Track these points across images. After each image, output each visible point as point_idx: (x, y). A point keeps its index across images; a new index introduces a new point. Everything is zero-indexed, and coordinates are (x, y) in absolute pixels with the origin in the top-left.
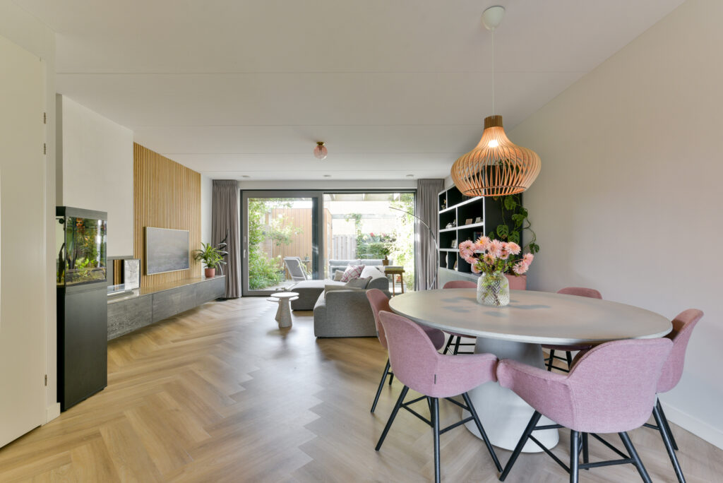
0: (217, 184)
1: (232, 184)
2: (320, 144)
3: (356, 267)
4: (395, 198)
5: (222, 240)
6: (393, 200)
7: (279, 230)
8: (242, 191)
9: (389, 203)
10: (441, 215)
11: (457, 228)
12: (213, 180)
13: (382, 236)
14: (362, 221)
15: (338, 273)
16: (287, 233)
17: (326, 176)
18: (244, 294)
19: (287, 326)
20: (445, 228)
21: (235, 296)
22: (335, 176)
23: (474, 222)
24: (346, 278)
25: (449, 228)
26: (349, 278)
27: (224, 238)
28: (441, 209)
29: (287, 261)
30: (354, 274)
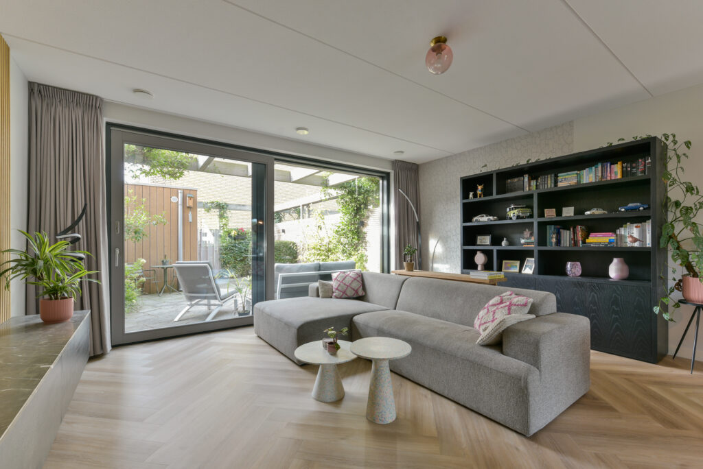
3: (350, 273)
5: (62, 228)
8: (109, 125)
10: (463, 204)
11: (536, 220)
18: (115, 344)
20: (471, 221)
23: (559, 213)
24: (344, 292)
25: (483, 219)
26: (350, 293)
27: (69, 224)
28: (465, 196)
29: (179, 268)
30: (356, 285)
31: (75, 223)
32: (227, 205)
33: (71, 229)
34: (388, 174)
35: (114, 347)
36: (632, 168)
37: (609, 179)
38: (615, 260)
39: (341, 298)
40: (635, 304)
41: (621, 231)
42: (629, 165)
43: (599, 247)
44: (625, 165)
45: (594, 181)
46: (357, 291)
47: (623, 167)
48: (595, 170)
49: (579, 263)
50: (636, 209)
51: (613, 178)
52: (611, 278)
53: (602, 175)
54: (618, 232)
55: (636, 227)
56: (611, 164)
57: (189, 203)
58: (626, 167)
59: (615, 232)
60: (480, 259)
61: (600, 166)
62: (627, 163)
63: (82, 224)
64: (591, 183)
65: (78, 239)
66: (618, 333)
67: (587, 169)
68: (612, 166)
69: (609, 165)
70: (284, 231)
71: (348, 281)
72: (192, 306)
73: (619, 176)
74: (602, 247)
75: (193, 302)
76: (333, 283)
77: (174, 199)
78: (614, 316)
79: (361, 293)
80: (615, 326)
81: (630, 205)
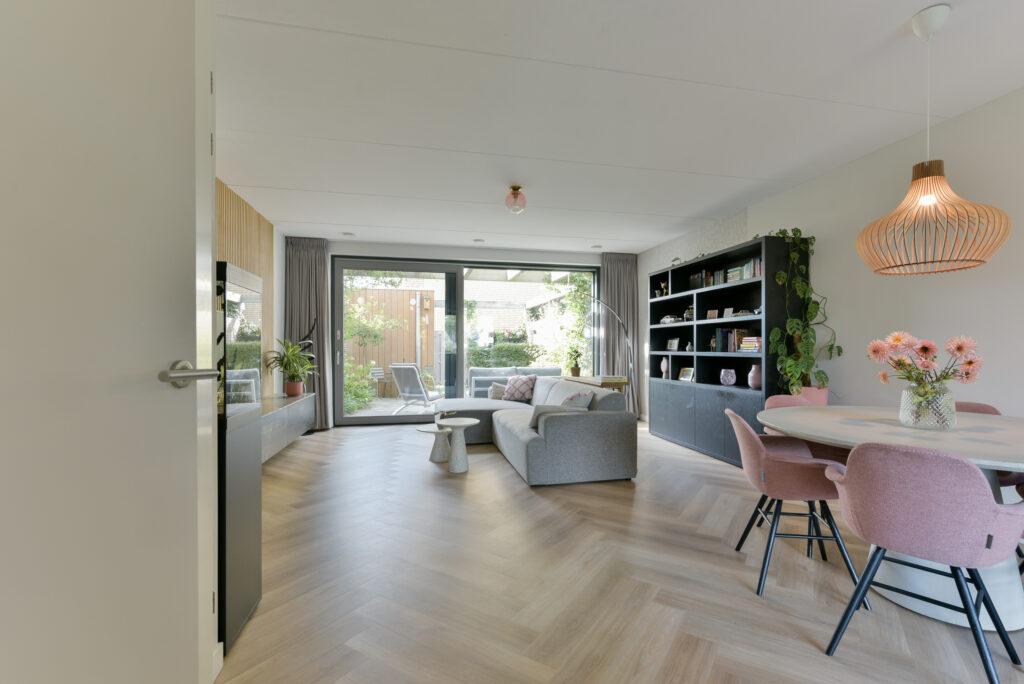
0: (291, 242)
1: (319, 244)
2: (516, 189)
3: (524, 378)
4: (553, 279)
5: (303, 336)
6: (549, 282)
7: (364, 321)
8: (333, 257)
9: (543, 286)
10: (652, 304)
11: (695, 323)
12: (287, 238)
13: (506, 334)
14: (476, 311)
15: (496, 387)
16: (378, 327)
17: (476, 240)
18: (337, 423)
19: (463, 470)
20: (658, 323)
21: (324, 427)
22: (489, 242)
23: (721, 315)
24: (512, 395)
25: (668, 322)
26: (517, 395)
27: (307, 333)
28: (653, 295)
29: (396, 370)
30: (524, 389)
31: (311, 332)
32: (475, 303)
33: (308, 337)
34: (598, 268)
35: (335, 426)
38: (753, 368)
39: (509, 400)
45: (750, 279)
46: (524, 394)
48: (750, 267)
49: (733, 371)
56: (758, 261)
57: (427, 305)
60: (664, 365)
61: (752, 262)
63: (315, 332)
65: (311, 344)
67: (746, 266)
70: (535, 332)
71: (517, 386)
72: (407, 405)
75: (410, 402)
76: (507, 387)
77: (413, 302)
79: (527, 396)
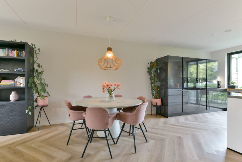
36: (21, 54)
37: (11, 56)
38: (13, 93)
40: (19, 111)
41: (17, 80)
42: (19, 52)
43: (6, 87)
44: (18, 52)
45: (4, 56)
47: (17, 53)
48: (5, 51)
50: (21, 71)
51: (13, 56)
52: (11, 101)
53: (8, 54)
54: (15, 80)
55: (22, 78)
56: (12, 50)
58: (19, 53)
59: (14, 80)
61: (7, 49)
62: (19, 51)
64: (3, 56)
66: (13, 125)
67: (1, 50)
68: (13, 51)
69: (11, 50)
73: (16, 56)
74: (8, 87)
78: (10, 118)
80: (11, 122)
81: (18, 69)
